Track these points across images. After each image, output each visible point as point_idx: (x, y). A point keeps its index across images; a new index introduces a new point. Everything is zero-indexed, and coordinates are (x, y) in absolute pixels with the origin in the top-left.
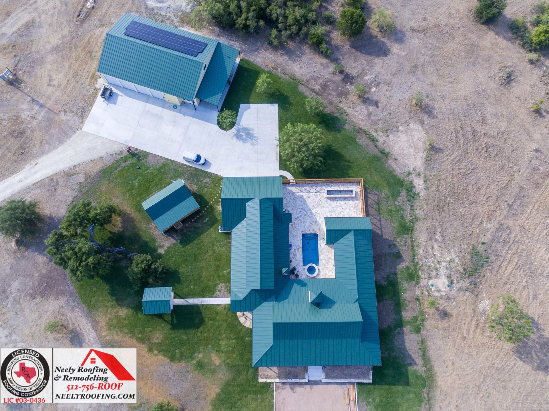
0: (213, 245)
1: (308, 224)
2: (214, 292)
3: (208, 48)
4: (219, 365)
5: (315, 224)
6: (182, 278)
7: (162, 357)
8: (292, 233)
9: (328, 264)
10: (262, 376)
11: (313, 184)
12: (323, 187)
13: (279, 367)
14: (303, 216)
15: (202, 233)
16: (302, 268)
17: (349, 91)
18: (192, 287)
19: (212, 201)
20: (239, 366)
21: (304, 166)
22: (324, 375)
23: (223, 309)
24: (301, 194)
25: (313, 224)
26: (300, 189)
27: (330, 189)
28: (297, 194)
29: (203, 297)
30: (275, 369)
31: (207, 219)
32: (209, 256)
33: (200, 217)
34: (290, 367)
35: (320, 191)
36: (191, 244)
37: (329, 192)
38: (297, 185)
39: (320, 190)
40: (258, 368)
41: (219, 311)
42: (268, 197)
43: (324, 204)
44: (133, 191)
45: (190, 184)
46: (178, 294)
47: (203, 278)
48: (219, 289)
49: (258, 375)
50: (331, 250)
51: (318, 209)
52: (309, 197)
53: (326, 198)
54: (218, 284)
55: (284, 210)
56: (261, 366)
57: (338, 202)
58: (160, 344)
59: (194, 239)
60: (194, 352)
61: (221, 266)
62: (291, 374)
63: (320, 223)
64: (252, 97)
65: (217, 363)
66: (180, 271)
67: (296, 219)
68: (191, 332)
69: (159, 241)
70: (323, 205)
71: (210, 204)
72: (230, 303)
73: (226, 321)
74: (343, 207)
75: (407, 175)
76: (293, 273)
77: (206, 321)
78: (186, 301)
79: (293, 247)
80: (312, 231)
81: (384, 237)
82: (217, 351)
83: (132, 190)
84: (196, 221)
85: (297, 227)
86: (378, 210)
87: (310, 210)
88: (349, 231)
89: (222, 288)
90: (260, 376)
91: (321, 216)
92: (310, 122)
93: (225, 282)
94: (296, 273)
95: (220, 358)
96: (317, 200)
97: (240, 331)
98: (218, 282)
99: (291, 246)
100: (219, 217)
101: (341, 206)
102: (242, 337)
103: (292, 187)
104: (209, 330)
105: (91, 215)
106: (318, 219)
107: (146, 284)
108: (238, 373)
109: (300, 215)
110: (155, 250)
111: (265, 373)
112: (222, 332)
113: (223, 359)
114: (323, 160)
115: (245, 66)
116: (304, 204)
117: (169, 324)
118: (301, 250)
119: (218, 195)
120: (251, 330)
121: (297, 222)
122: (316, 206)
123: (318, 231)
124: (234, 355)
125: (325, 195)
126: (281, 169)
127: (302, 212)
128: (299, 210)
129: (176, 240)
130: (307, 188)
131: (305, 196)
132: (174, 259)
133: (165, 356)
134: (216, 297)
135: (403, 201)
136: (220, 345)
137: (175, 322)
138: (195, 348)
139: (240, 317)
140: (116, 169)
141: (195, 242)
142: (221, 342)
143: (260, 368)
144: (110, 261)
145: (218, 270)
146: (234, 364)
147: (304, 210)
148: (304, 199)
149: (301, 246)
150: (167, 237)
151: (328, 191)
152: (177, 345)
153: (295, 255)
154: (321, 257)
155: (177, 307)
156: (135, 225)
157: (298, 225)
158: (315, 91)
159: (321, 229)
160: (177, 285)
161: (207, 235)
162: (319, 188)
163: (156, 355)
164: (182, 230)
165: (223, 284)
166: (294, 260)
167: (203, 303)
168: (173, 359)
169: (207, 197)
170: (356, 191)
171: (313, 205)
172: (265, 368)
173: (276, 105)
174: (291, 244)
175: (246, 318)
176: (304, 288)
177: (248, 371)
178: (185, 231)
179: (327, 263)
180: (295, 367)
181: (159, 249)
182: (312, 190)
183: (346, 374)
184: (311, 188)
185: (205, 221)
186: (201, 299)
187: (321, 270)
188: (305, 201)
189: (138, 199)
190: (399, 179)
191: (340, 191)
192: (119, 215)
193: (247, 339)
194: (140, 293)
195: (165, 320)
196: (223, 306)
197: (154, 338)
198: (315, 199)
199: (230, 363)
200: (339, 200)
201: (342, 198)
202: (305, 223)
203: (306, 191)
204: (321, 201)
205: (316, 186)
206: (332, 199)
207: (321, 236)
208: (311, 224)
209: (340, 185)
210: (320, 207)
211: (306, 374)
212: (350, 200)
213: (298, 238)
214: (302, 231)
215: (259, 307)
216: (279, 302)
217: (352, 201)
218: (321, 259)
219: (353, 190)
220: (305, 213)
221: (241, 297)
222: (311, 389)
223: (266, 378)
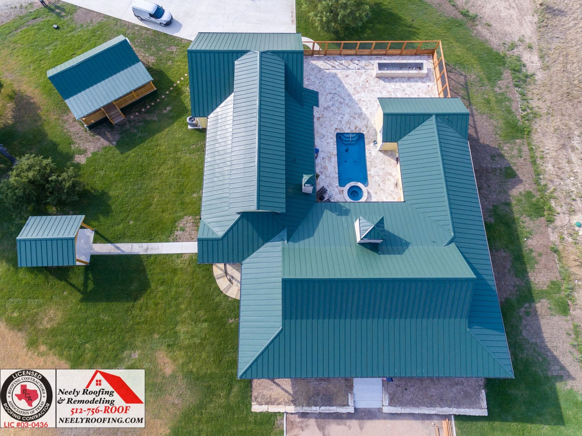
0: (176, 152)
1: (346, 117)
2: (172, 232)
4: (171, 375)
5: (359, 117)
6: (113, 207)
8: (319, 132)
9: (385, 183)
10: (259, 400)
11: (354, 57)
12: (370, 61)
13: (295, 380)
14: (337, 104)
15: (158, 131)
16: (337, 190)
18: (131, 222)
19: (180, 80)
20: (212, 376)
22: (387, 397)
23: (187, 263)
24: (334, 71)
25: (354, 118)
26: (331, 63)
27: (382, 61)
28: (327, 71)
29: (151, 240)
30: (287, 384)
31: (168, 108)
32: (168, 169)
33: (157, 104)
34: (316, 379)
35: (366, 68)
36: (136, 148)
38: (326, 57)
39: (366, 66)
40: (250, 381)
41: (180, 267)
43: (374, 86)
44: (42, 62)
45: (143, 55)
46: (103, 234)
47: (153, 206)
48: (181, 225)
49: (251, 396)
50: (389, 161)
51: (363, 94)
52: (347, 76)
53: (377, 78)
54: (181, 218)
56: (257, 378)
57: (398, 84)
58: (53, 332)
59: (142, 140)
60: (124, 348)
61: (189, 185)
62: (318, 394)
63: (369, 116)
65: (168, 370)
66: (111, 193)
67: (326, 109)
68: (119, 307)
69: (78, 142)
70: (372, 88)
71: (175, 85)
72: (197, 251)
73: (191, 285)
74: (407, 92)
75: (510, 47)
76: (322, 198)
77: (153, 285)
78: (118, 248)
79: (321, 155)
80: (354, 129)
81: (481, 141)
82: (169, 346)
83: (41, 60)
84: (147, 112)
85: (327, 123)
86: (466, 97)
87: (349, 95)
88: (428, 116)
89: (188, 225)
90: (256, 398)
91: (368, 105)
93: (192, 214)
94: (326, 199)
95: (174, 360)
96: (361, 80)
97: (218, 305)
98: (181, 214)
99: (317, 151)
101: (404, 90)
102: (222, 318)
103: (318, 60)
104: (156, 304)
106: (364, 110)
108: (210, 392)
109: (331, 103)
110: (69, 157)
111: (265, 392)
112: (183, 307)
113: (181, 361)
116: (339, 86)
117: (79, 291)
118: (335, 159)
120: (238, 302)
121: (327, 114)
122: (359, 90)
123: (364, 129)
124: (204, 355)
125: (375, 71)
126: (300, 33)
127: (336, 99)
128: (330, 96)
129: (110, 141)
130: (343, 62)
131: (340, 74)
132: (102, 173)
133: (61, 355)
134: (175, 240)
135: (507, 87)
136: (176, 333)
137: (91, 286)
138: (126, 340)
139: (218, 278)
141: (145, 145)
142: (178, 328)
143: (255, 382)
145: (182, 193)
146: (202, 373)
147: (339, 95)
148: (338, 79)
149: (335, 152)
150: (93, 136)
152: (89, 333)
153: (325, 168)
154: (371, 171)
155: (96, 259)
156: (38, 115)
157: (328, 119)
159: (369, 125)
160: (102, 219)
161: (167, 134)
162: (363, 63)
163: (41, 354)
164: (121, 125)
165: (191, 218)
166: (322, 177)
167: (149, 253)
169: (170, 74)
170: (428, 67)
171: (355, 89)
172: (266, 382)
174: (318, 148)
175: (230, 281)
176: (344, 218)
177: (231, 389)
178: (128, 126)
179: (384, 181)
180: (328, 379)
181: (77, 156)
182: (352, 66)
183: (432, 396)
184: (350, 62)
185: (165, 112)
186: (145, 245)
187: (372, 194)
188: (341, 82)
190: (498, 54)
193: (230, 321)
195: (71, 284)
196: (186, 258)
197: (43, 318)
198: (358, 78)
199: (195, 370)
200: (400, 81)
201: (404, 77)
202: (341, 116)
203: (343, 67)
204: (367, 81)
205: (358, 59)
206: (386, 80)
207: (371, 137)
208: (352, 118)
209: (400, 59)
210: (366, 90)
211: (350, 396)
212: (417, 82)
213: (330, 140)
214: (336, 129)
215: (254, 254)
216: (294, 241)
217: (422, 82)
218: (372, 175)
219: (422, 64)
220: (342, 100)
221: (220, 232)
222: (361, 428)
223: (267, 403)
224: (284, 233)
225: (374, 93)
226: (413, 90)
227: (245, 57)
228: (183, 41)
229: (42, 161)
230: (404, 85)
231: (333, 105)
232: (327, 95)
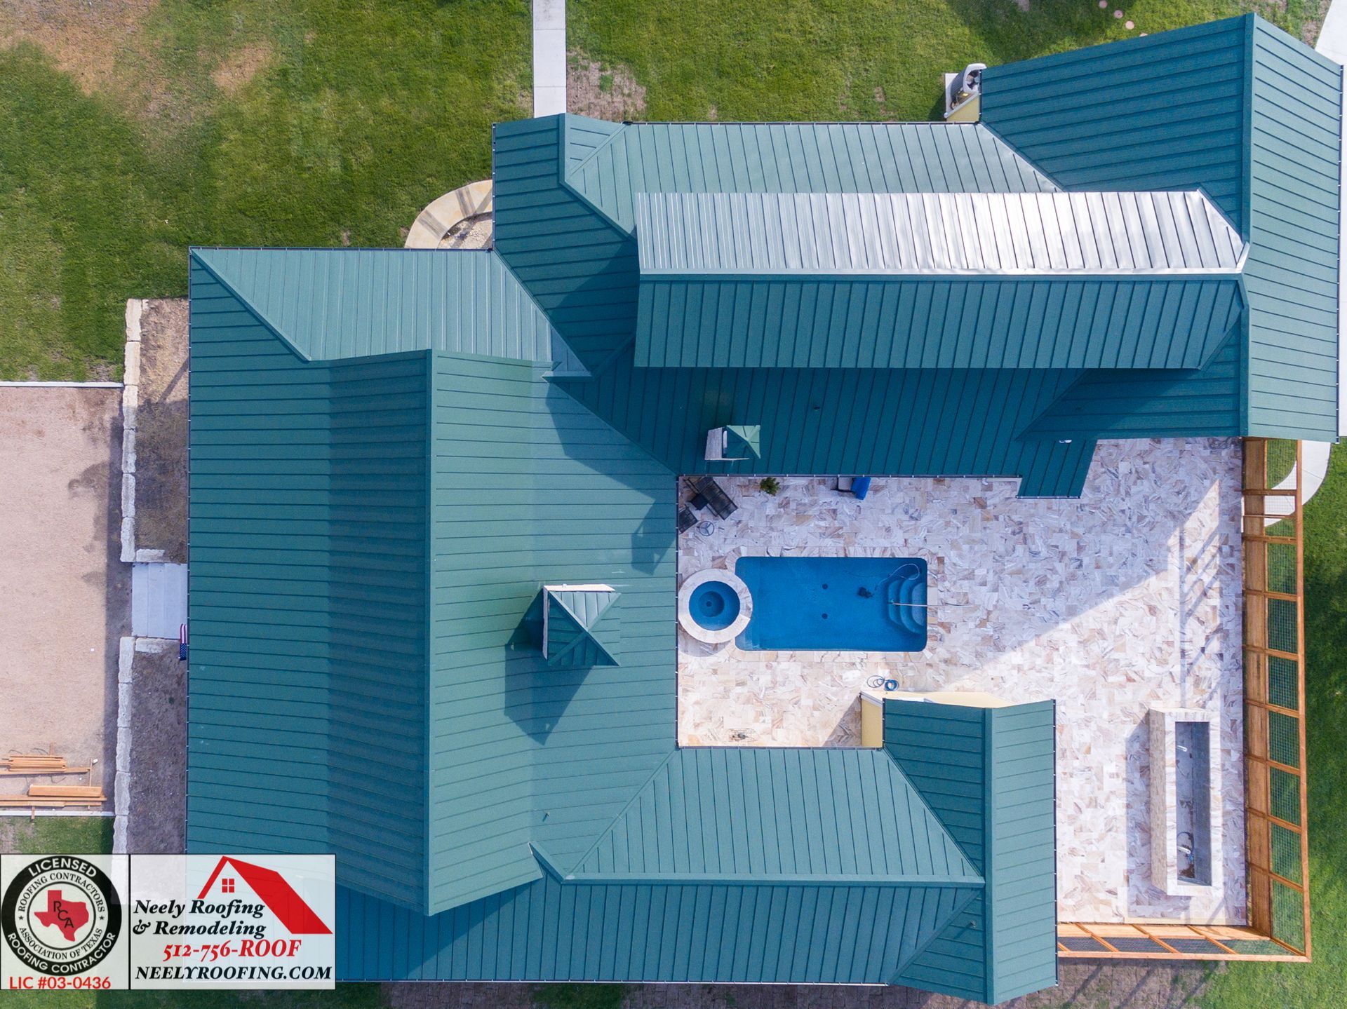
1: (985, 597)
2: (596, 52)
4: (213, 87)
5: (986, 639)
8: (929, 498)
9: (748, 701)
10: (153, 318)
11: (1236, 641)
12: (1219, 696)
14: (1036, 568)
16: (726, 549)
19: (1139, 30)
20: (208, 192)
22: (155, 649)
23: (506, 106)
24: (1174, 563)
25: (983, 624)
26: (1207, 557)
27: (1217, 738)
28: (1173, 541)
31: (1024, 1)
32: (801, 23)
35: (1190, 680)
37: (1195, 734)
38: (1235, 540)
39: (1198, 681)
41: (495, 85)
43: (1111, 701)
48: (617, 80)
49: (162, 297)
50: (825, 725)
51: (1076, 660)
52: (1152, 610)
53: (1153, 716)
54: (641, 77)
57: (1120, 786)
61: (746, 93)
62: (163, 470)
63: (991, 670)
65: (225, 78)
67: (1019, 530)
70: (1102, 692)
72: (541, 116)
73: (441, 121)
74: (1087, 815)
76: (698, 501)
77: (443, 14)
79: (847, 505)
80: (942, 616)
82: (284, 74)
85: (965, 531)
87: (1072, 612)
88: (978, 857)
89: (618, 99)
90: (156, 310)
91: (1033, 675)
93: (650, 105)
94: (697, 514)
95: (247, 91)
96: (1136, 656)
97: (386, 199)
98: (653, 76)
99: (855, 489)
101: (1093, 803)
102: (353, 211)
103: (1222, 512)
104: (391, 30)
106: (1013, 658)
108: (172, 190)
109: (1044, 552)
111: (170, 332)
112: (384, 102)
113: (244, 108)
116: (1112, 581)
118: (831, 548)
120: (396, 244)
121: (997, 534)
122: (1095, 648)
123: (942, 652)
124: (260, 168)
125: (1172, 709)
126: (1342, 448)
128: (1070, 547)
130: (1215, 600)
131: (1162, 586)
134: (572, 64)
136: (316, 88)
139: (461, 195)
142: (329, 95)
143: (183, 306)
145: (721, 74)
146: (217, 166)
147: (1073, 577)
148: (1140, 579)
149: (856, 552)
153: (801, 517)
154: (788, 663)
157: (978, 535)
159: (955, 671)
162: (1211, 670)
165: (641, 105)
166: (771, 504)
170: (1192, 903)
171: (1101, 633)
174: (869, 495)
175: (453, 230)
177: (180, 245)
179: (754, 698)
182: (1197, 633)
183: (155, 766)
184: (1213, 625)
187: (711, 660)
188: (1126, 586)
198: (1143, 647)
199: (224, 146)
200: (1132, 794)
201: (1148, 811)
202: (991, 578)
203: (1193, 597)
204: (1130, 680)
205: (1227, 657)
206: (1137, 746)
207: (910, 673)
208: (981, 614)
209: (1230, 807)
210: (1093, 673)
211: (158, 553)
212: (1131, 855)
213: (898, 537)
214: (941, 560)
215: (516, 284)
216: (551, 399)
217: (1130, 872)
218: (774, 664)
219: (1207, 881)
220: (1053, 583)
221: (582, 180)
222: (88, 578)
223: (144, 339)
225: (1081, 699)
226: (1095, 835)
227: (1221, 224)
230: (1117, 808)
231: (1035, 554)
232: (1074, 535)
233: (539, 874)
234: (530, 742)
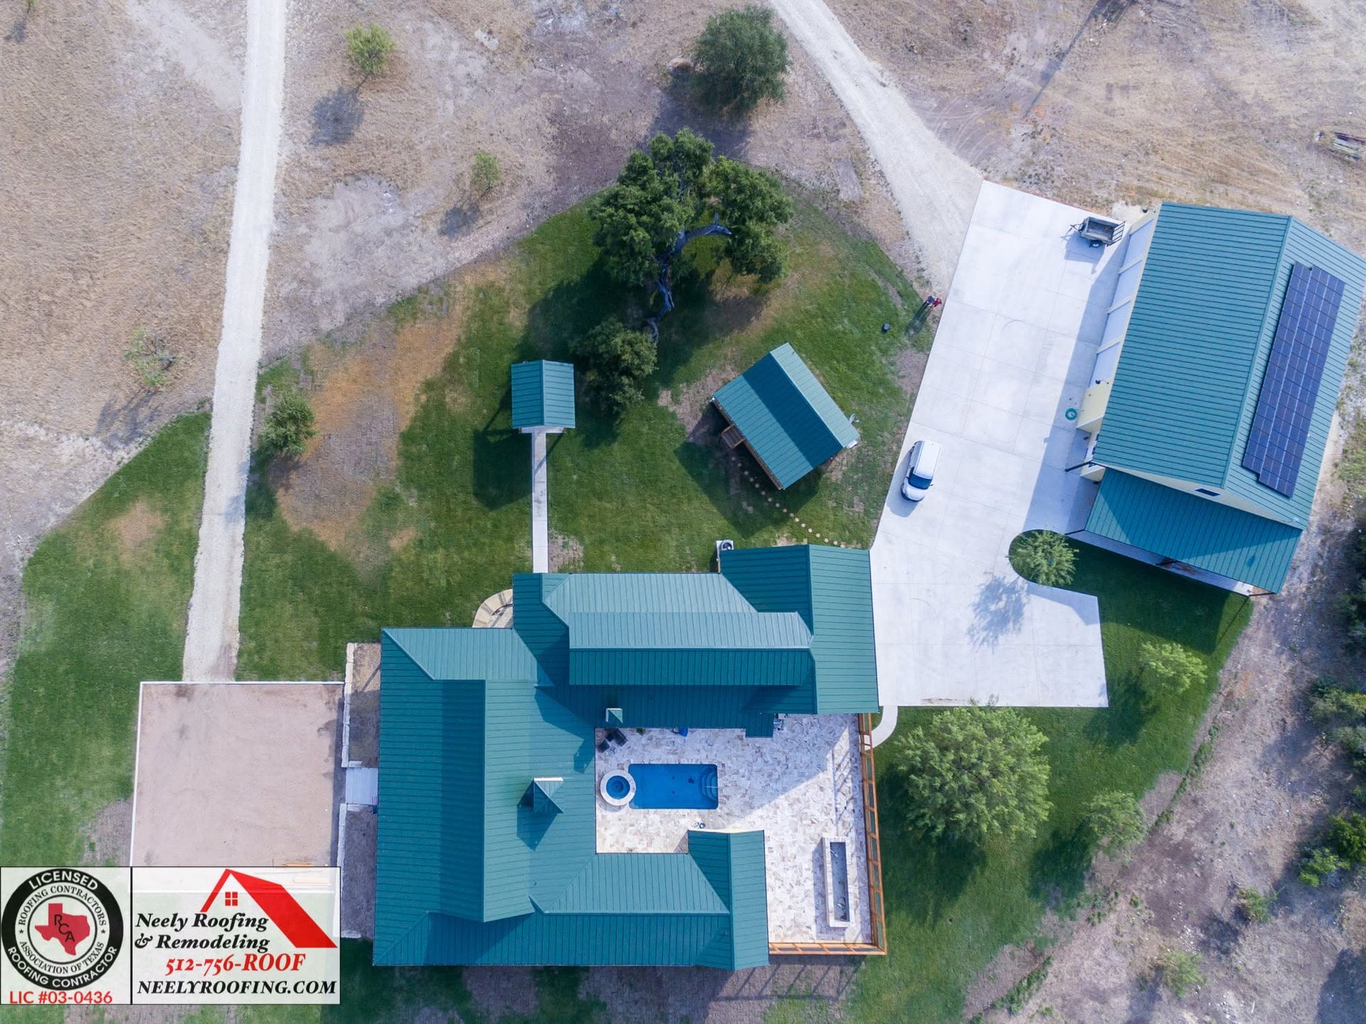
0: (681, 527)
1: (744, 783)
2: (562, 531)
3: (1277, 502)
4: (389, 547)
5: (746, 803)
6: (596, 451)
7: (411, 414)
8: (717, 735)
9: (635, 834)
10: (359, 652)
11: (860, 803)
12: (853, 830)
13: (379, 695)
14: (767, 769)
15: (713, 498)
16: (624, 760)
17: (1172, 933)
18: (575, 477)
19: (801, 522)
20: (386, 595)
21: (913, 776)
22: (357, 810)
23: (520, 555)
24: (830, 767)
25: (744, 796)
26: (845, 763)
27: (850, 850)
28: (829, 756)
29: (550, 505)
30: (375, 685)
31: (750, 509)
32: (653, 517)
33: (758, 491)
34: (379, 722)
35: (840, 823)
36: (683, 470)
37: (839, 847)
38: (857, 755)
39: (844, 823)
40: (379, 641)
41: (515, 545)
42: (818, 672)
43: (804, 833)
44: (820, 319)
45: (845, 462)
46: (558, 445)
47: (598, 503)
48: (571, 543)
49: (363, 642)
50: (672, 845)
51: (788, 813)
52: (821, 789)
53: (822, 840)
54: (582, 541)
55: (781, 716)
56: (383, 650)
57: (810, 874)
58: (441, 406)
59: (697, 477)
60: (421, 489)
61: (628, 548)
62: (362, 723)
63: (748, 818)
64: (1126, 632)
65: (395, 544)
66: (616, 446)
67: (759, 750)
68: (468, 477)
69: (691, 391)
70: (800, 829)
71: (792, 515)
72: (535, 571)
73: (492, 563)
74: (796, 889)
76: (610, 738)
77: (493, 514)
78: (540, 465)
79: (679, 739)
80: (725, 792)
81: (713, 1003)
82: (421, 541)
83: (823, 317)
84: (744, 480)
85: (734, 751)
86: (792, 992)
87: (785, 790)
88: (728, 902)
89: (571, 552)
90: (361, 648)
91: (768, 821)
92: (1057, 804)
93: (587, 558)
94: (610, 743)
95: (405, 549)
96: (815, 811)
97: (467, 598)
98: (587, 541)
99: (683, 732)
100: (757, 541)
101: (798, 883)
102: (451, 603)
103: (851, 742)
104: (469, 521)
105: (753, 225)
106: (759, 812)
107: (581, 364)
108: (370, 593)
109: (771, 762)
110: (667, 382)
111: (367, 658)
112: (466, 554)
113: (403, 557)
114: (938, 837)
115: (1229, 610)
116: (802, 775)
117: (488, 426)
118: (672, 760)
119: (818, 535)
120: (468, 625)
121: (749, 751)
122: (796, 807)
123: (725, 809)
124: (409, 584)
125: (831, 836)
126: (903, 711)
127: (778, 768)
128: (783, 759)
129: (693, 433)
130: (850, 784)
131: (826, 777)
132: (645, 430)
133: (415, 419)
134: (550, 536)
136: (435, 548)
137: (492, 439)
138: (429, 490)
139: (499, 596)
140: (879, 273)
141: (690, 481)
142: (441, 550)
143: (378, 647)
144: (638, 279)
145: (618, 540)
146: (391, 583)
147: (784, 773)
148: (815, 774)
149: (684, 761)
150: (701, 410)
151: (842, 845)
152: (438, 446)
153: (658, 745)
154: (654, 815)
155: (526, 441)
156: (731, 330)
157: (740, 753)
158: (1164, 825)
159: (732, 819)
160: (579, 439)
161: (708, 511)
162: (849, 818)
163: (417, 398)
164: (721, 446)
165: (581, 555)
166: (644, 739)
167: (534, 504)
168: (408, 438)
169: (810, 507)
170: (847, 932)
171: (798, 800)
172: (377, 660)
173: (1103, 702)
174: (689, 734)
175: (497, 611)
177: (372, 618)
178: (718, 454)
179: (638, 833)
180: (377, 735)
181: (670, 392)
182: (842, 800)
183: (356, 867)
184: (849, 796)
185: (745, 504)
186: (544, 499)
187: (618, 814)
188: (808, 778)
189: (799, 333)
191: (843, 883)
192: (756, 292)
193: (447, 614)
194: (560, 355)
195: (495, 416)
196: (527, 553)
197: (456, 391)
198: (818, 806)
199: (393, 574)
200: (816, 878)
201: (824, 887)
202: (747, 774)
203: (840, 782)
204: (813, 822)
205: (857, 811)
206: (817, 855)
207: (711, 819)
208: (743, 791)
209: (862, 885)
210: (795, 819)
211: (360, 763)
212: (817, 909)
213: (703, 754)
214: (723, 765)
215: (523, 644)
216: (537, 696)
217: (817, 917)
218: (647, 815)
219: (848, 919)
220: (776, 776)
221: (550, 601)
222: (325, 775)
223: (355, 662)
224: (549, 684)
225: (791, 832)
226: (800, 899)
227: (804, 626)
228: (875, 521)
229: (648, 363)
230: (809, 885)
231: (766, 762)
232: (784, 753)
233: (533, 910)
234: (528, 849)
